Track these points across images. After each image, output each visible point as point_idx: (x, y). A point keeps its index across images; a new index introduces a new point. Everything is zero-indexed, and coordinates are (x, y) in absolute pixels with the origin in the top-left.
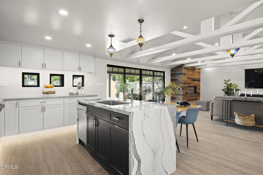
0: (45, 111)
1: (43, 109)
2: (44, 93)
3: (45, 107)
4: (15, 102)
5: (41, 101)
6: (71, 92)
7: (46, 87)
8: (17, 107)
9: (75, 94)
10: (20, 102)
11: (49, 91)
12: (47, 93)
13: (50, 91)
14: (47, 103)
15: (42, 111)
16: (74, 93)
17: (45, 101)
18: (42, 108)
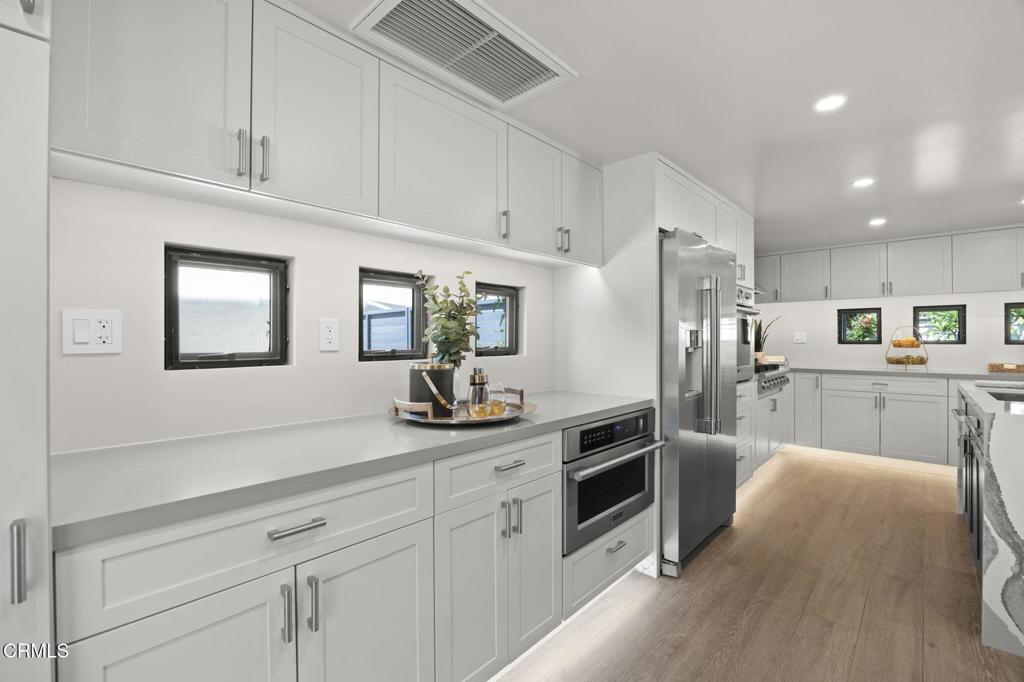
0: (884, 407)
1: (880, 403)
2: (891, 361)
3: (884, 398)
4: (814, 376)
5: (873, 381)
6: (997, 361)
7: (895, 346)
8: (817, 387)
9: (1010, 371)
10: (825, 376)
11: (903, 356)
12: (898, 362)
13: (908, 357)
14: (890, 389)
15: (876, 407)
16: (1006, 366)
17: (886, 382)
18: (876, 398)
